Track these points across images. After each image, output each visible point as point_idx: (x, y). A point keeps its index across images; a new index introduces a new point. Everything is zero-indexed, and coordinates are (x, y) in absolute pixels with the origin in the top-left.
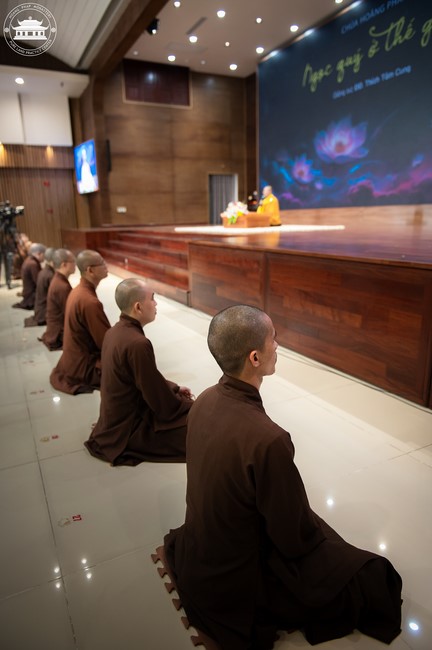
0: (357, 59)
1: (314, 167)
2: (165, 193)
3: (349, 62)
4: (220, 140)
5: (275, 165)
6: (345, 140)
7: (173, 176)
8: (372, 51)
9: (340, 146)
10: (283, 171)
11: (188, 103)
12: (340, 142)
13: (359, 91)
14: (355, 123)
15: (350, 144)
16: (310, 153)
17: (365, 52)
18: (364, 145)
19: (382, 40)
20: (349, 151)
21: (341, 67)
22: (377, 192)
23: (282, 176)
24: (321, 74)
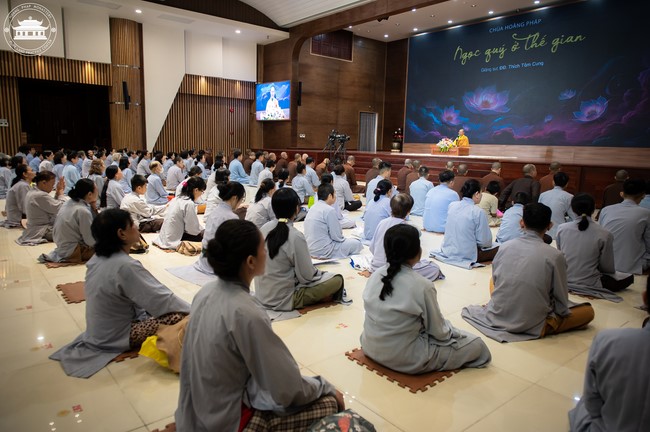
0: (502, 51)
1: (461, 115)
2: (331, 124)
3: (496, 51)
4: (368, 87)
5: (424, 110)
6: (491, 101)
7: (337, 112)
8: (514, 48)
9: (486, 103)
10: (432, 115)
11: (350, 59)
12: (486, 100)
13: (503, 70)
14: (499, 90)
15: (494, 103)
16: (459, 106)
17: (508, 47)
18: (507, 105)
19: (522, 44)
20: (494, 107)
21: (488, 52)
22: (517, 136)
23: (431, 119)
24: (471, 54)
